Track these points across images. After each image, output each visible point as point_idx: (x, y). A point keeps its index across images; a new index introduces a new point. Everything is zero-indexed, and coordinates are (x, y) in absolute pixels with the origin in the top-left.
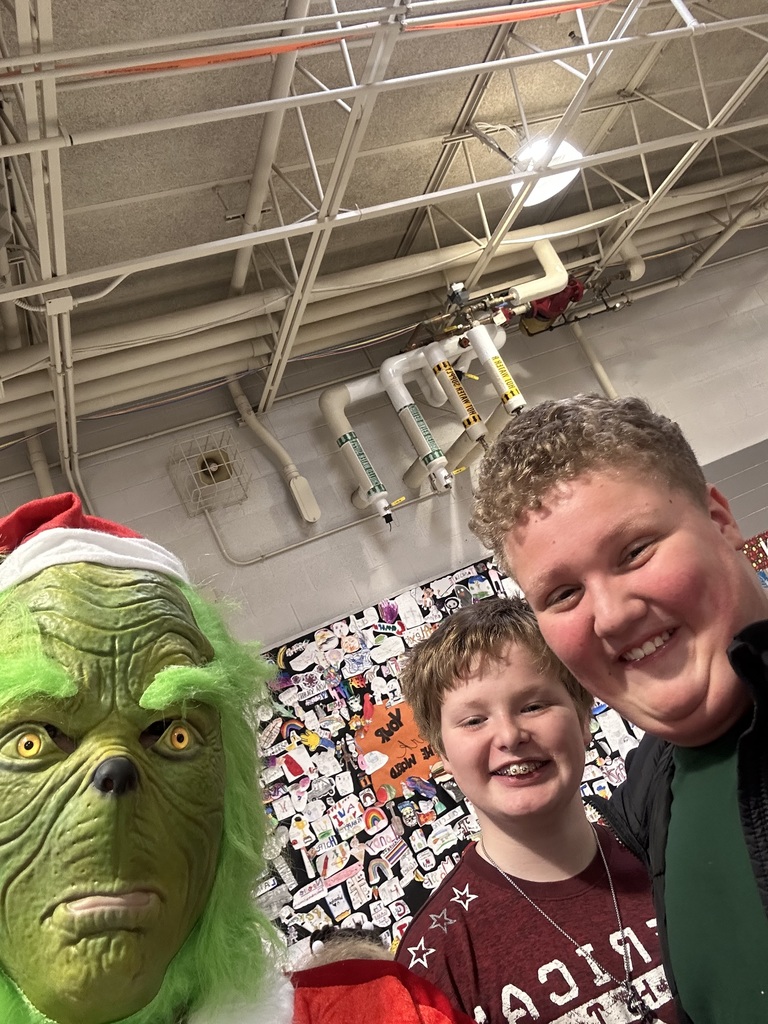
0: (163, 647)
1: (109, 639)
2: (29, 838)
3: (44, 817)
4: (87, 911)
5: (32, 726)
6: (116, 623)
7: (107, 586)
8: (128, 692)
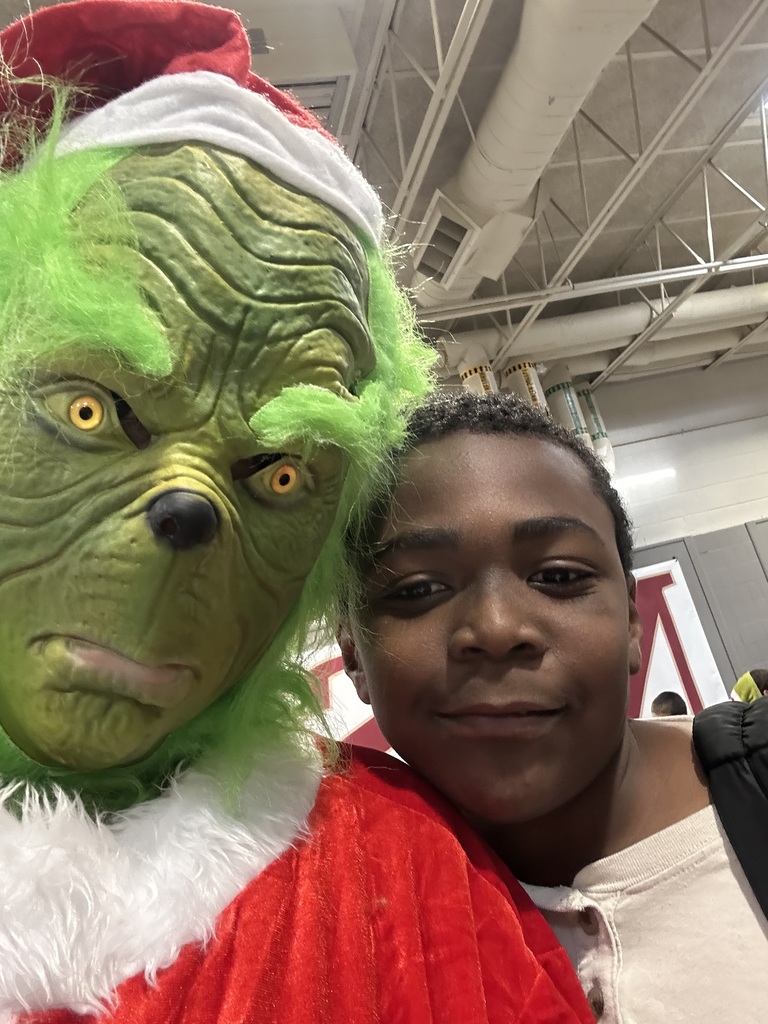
0: (310, 348)
1: (239, 308)
2: (46, 536)
3: (73, 520)
6: (257, 287)
7: (264, 216)
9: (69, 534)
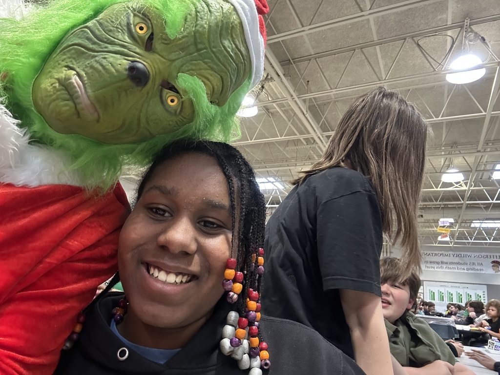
0: (212, 76)
1: (204, 46)
4: (76, 84)
8: (182, 66)
9: (106, 49)
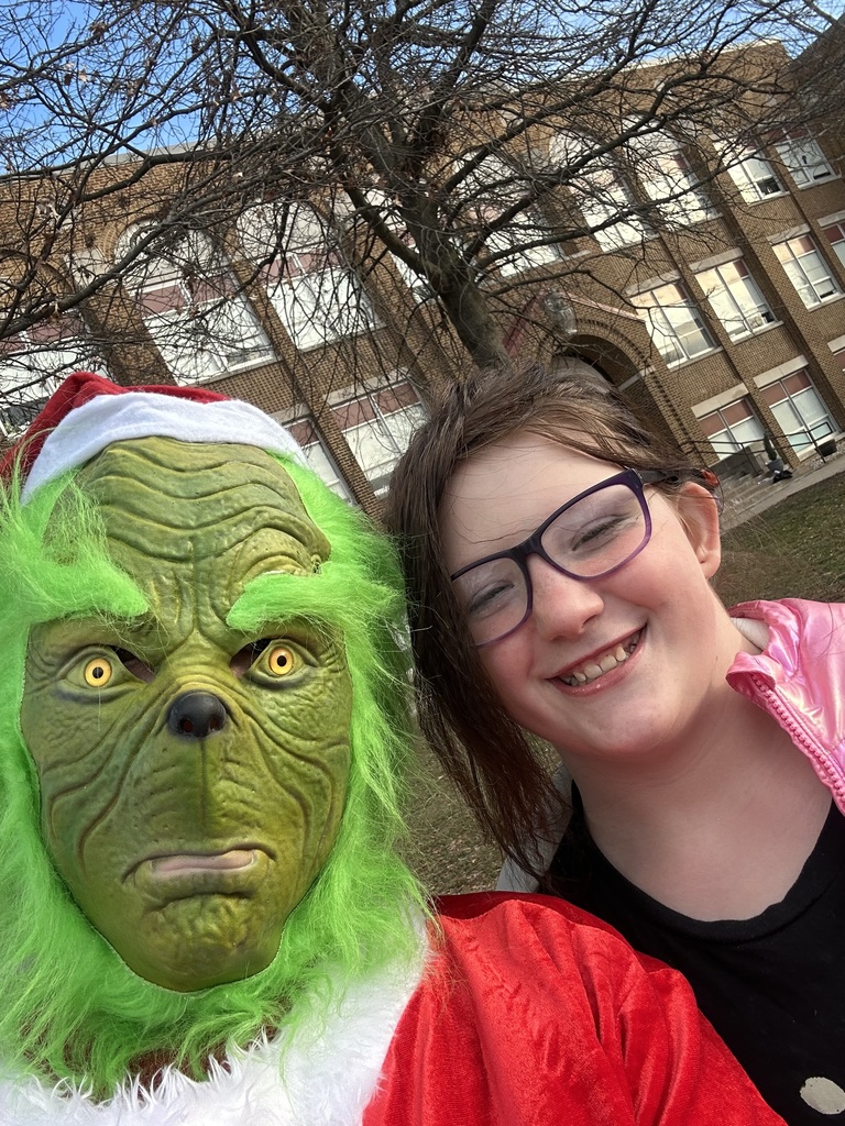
2: (104, 783)
5: (99, 649)
9: (119, 772)
